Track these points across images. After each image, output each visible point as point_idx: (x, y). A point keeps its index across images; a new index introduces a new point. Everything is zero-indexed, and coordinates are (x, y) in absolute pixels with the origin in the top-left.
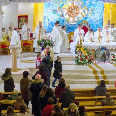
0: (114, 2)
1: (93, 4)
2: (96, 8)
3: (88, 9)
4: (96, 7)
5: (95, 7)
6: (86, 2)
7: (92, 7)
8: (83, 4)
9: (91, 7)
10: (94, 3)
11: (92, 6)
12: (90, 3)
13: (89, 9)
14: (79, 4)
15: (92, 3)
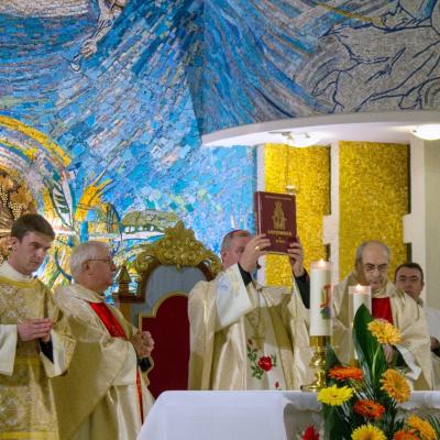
0: (394, 101)
1: (159, 168)
2: (190, 208)
3: (112, 209)
4: (192, 200)
5: (178, 200)
6: (91, 141)
7: (154, 195)
8: (68, 161)
9: (145, 190)
10: (165, 155)
11: (153, 185)
12: (128, 156)
13: (124, 213)
14: (31, 161)
15: (155, 153)
